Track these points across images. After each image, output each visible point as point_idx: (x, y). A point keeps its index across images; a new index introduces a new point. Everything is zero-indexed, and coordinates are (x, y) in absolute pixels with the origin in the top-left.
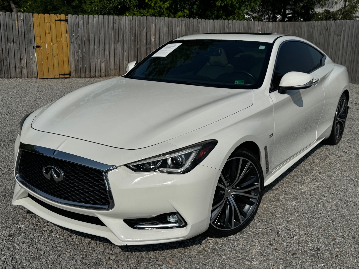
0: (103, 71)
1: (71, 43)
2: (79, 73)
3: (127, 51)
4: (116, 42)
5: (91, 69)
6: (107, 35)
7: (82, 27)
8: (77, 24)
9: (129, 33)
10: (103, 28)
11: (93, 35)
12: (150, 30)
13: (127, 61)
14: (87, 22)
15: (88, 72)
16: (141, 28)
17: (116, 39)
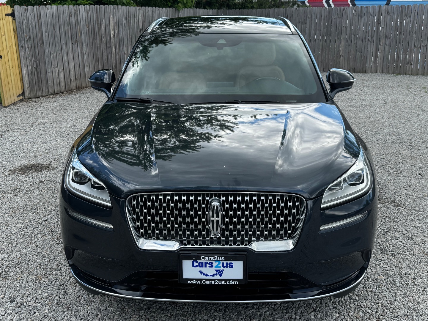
0: (63, 84)
1: (22, 48)
2: (35, 91)
3: (87, 53)
4: (74, 43)
5: (49, 82)
6: (63, 33)
7: (33, 23)
8: (27, 20)
9: (87, 29)
10: (57, 24)
11: (47, 34)
12: (109, 23)
13: (88, 66)
14: (39, 16)
15: (45, 88)
16: (99, 21)
17: (73, 38)
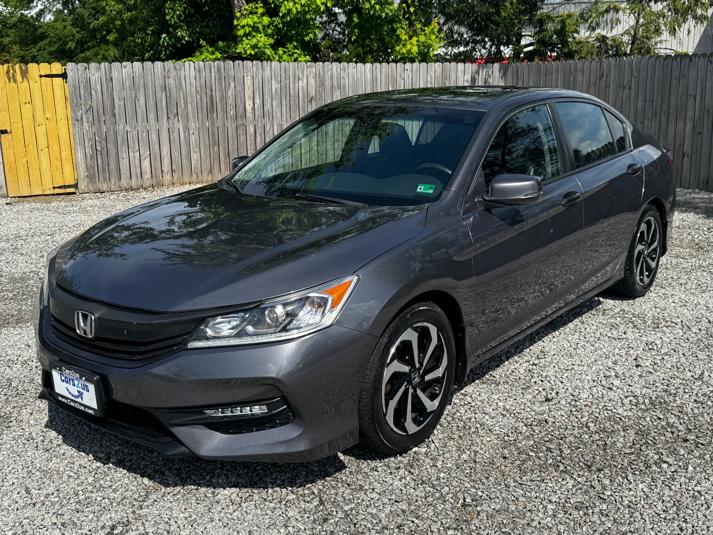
0: (147, 176)
1: (76, 122)
2: (96, 182)
3: (195, 133)
4: (171, 116)
5: (122, 173)
6: (152, 102)
7: (99, 88)
8: (86, 82)
9: (198, 96)
10: (142, 89)
11: (122, 103)
12: (243, 88)
13: (198, 152)
14: (108, 77)
15: (114, 180)
16: (224, 85)
17: (171, 110)
